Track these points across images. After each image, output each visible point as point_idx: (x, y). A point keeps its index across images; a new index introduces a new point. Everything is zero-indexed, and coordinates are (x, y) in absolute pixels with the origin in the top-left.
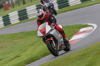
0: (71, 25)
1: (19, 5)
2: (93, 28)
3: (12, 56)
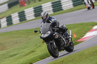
0: (85, 22)
3: (27, 51)
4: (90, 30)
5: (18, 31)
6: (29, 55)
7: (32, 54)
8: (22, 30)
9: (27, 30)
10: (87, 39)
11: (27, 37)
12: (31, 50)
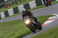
2: (56, 17)
3: (10, 34)
4: (47, 20)
10: (45, 25)
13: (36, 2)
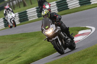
1: (20, 8)
3: (12, 56)
4: (75, 35)
5: (3, 36)
6: (14, 60)
7: (17, 59)
8: (7, 36)
9: (12, 36)
11: (12, 43)
12: (16, 55)
13: (57, 5)
